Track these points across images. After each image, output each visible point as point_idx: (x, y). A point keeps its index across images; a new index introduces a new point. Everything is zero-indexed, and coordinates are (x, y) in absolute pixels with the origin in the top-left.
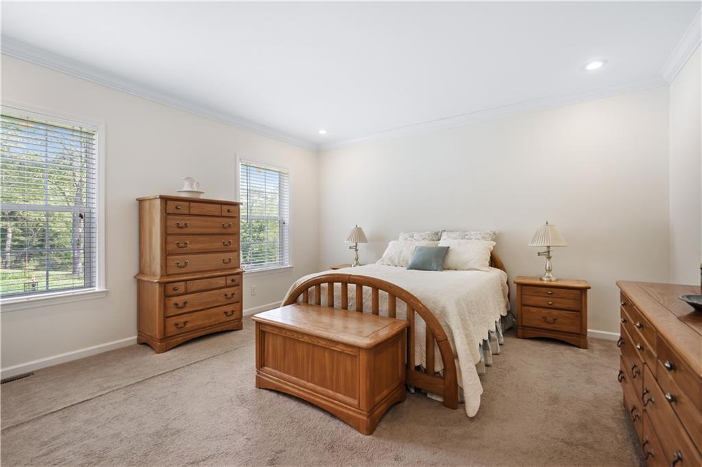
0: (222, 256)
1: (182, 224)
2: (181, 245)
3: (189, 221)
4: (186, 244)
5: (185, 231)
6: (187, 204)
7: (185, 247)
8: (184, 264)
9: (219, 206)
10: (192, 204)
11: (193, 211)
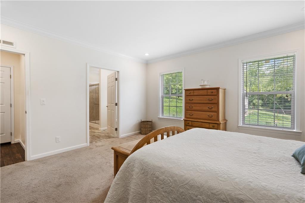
0: (208, 113)
1: (191, 99)
2: (191, 107)
3: (193, 98)
4: (192, 107)
5: (192, 102)
6: (193, 91)
7: (192, 108)
8: (192, 115)
9: (206, 90)
10: (194, 91)
11: (195, 94)
